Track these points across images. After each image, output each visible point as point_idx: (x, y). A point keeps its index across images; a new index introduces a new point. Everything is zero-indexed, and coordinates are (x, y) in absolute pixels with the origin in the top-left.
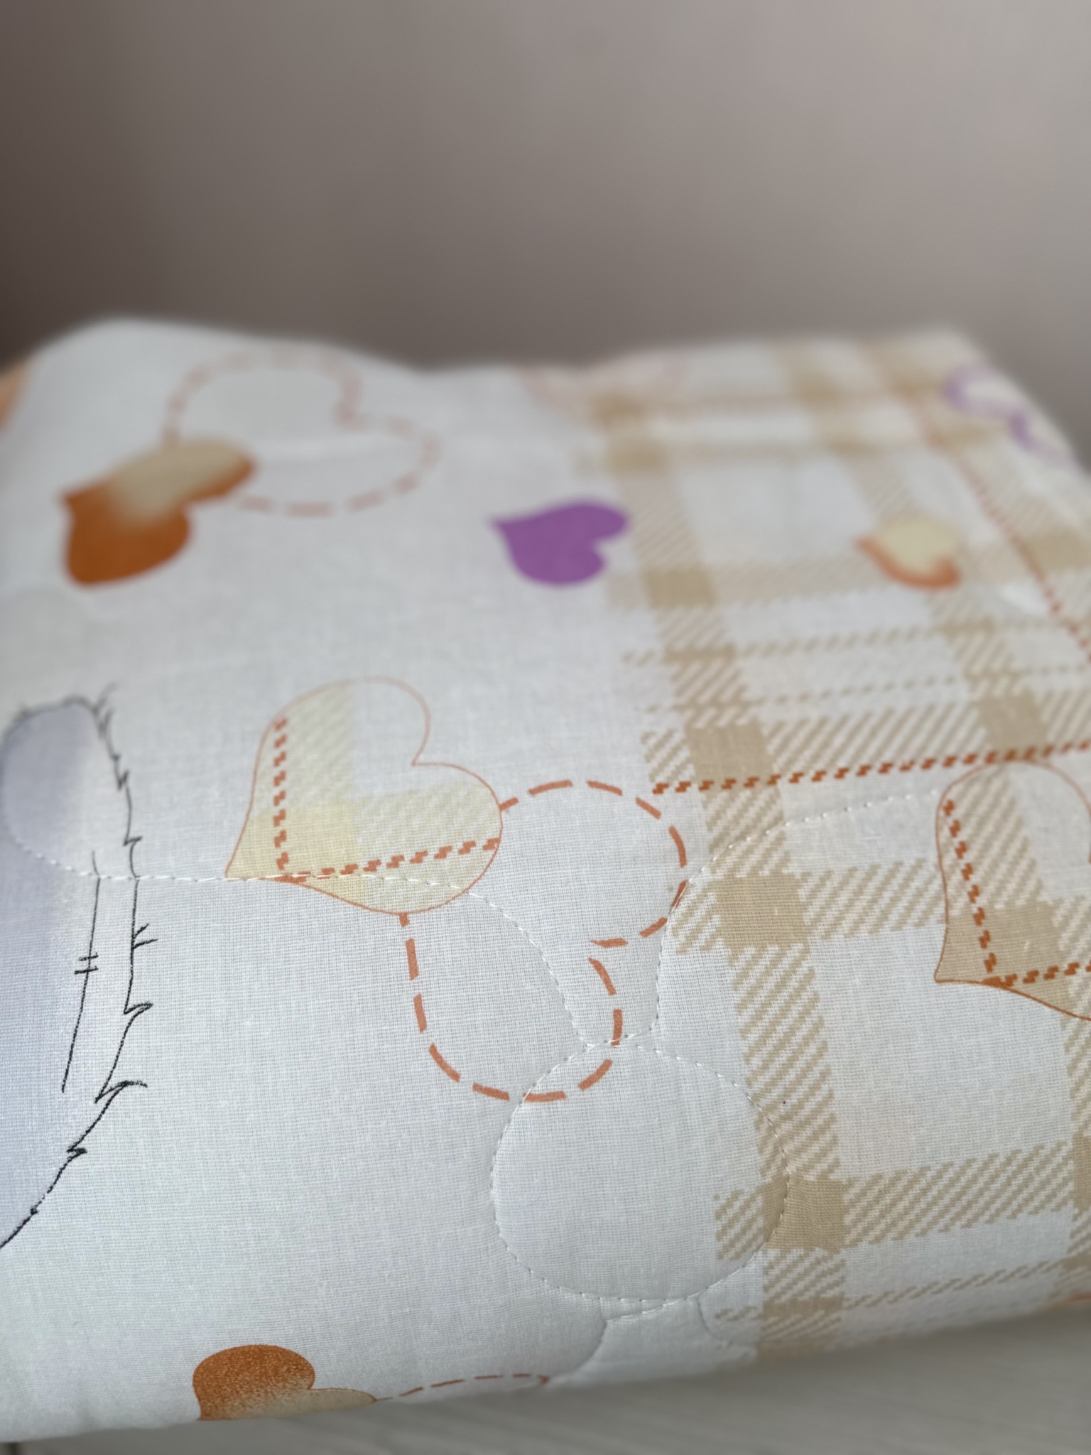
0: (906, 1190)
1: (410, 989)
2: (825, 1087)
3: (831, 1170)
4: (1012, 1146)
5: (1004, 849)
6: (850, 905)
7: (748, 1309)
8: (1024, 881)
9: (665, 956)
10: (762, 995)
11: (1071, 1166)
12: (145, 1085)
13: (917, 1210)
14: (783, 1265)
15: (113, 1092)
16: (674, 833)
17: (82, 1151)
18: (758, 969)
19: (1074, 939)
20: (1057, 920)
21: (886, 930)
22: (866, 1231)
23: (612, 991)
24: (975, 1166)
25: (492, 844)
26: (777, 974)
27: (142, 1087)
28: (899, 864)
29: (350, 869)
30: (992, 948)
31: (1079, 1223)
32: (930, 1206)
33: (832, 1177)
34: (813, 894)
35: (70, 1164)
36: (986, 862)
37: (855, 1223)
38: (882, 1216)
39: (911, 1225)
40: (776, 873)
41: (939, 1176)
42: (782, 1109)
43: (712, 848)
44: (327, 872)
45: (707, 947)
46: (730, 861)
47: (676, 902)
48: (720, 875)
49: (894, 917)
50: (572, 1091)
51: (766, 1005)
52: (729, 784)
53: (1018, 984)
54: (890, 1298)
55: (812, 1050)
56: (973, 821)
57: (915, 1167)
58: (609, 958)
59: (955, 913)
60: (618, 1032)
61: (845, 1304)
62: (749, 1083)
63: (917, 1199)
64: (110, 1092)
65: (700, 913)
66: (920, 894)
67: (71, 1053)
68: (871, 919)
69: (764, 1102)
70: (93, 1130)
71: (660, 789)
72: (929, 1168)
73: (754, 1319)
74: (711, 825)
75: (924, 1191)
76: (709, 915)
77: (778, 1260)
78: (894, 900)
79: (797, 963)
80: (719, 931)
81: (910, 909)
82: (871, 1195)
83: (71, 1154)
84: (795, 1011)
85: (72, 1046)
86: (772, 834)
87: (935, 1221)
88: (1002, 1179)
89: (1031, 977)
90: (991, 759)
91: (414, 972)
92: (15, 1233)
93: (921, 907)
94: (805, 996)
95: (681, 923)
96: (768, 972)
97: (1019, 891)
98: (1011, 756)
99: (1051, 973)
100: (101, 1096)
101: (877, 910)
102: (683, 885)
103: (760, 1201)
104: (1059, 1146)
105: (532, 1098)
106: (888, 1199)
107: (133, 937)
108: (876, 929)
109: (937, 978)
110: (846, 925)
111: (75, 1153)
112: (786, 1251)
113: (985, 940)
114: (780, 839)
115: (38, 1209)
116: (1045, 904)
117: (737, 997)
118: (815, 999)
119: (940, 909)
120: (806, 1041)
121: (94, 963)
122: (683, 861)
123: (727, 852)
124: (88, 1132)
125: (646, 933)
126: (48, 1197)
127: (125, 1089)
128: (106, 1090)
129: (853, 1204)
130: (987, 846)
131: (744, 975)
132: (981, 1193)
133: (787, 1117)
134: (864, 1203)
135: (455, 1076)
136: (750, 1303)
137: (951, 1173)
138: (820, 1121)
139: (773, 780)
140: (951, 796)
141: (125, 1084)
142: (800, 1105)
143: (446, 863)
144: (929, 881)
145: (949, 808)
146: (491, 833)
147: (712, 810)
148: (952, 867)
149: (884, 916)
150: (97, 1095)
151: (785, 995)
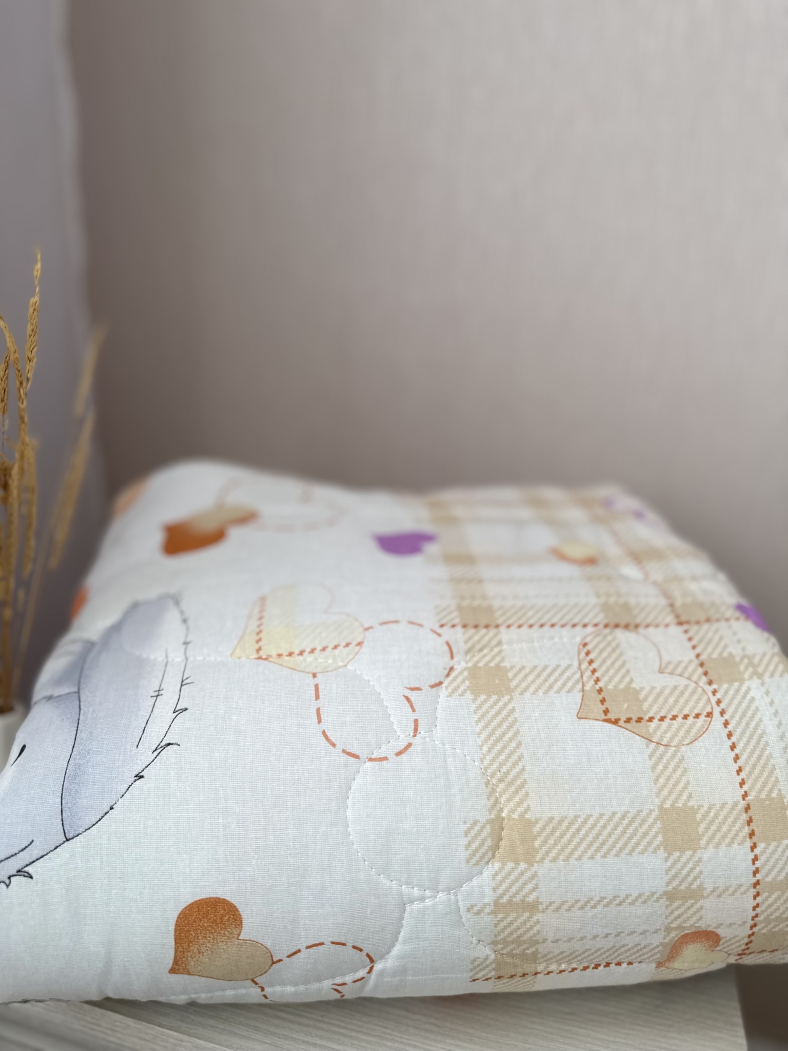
0: (568, 828)
1: (315, 705)
2: (521, 764)
3: (526, 812)
4: (624, 809)
5: (613, 664)
6: (533, 681)
7: (485, 905)
8: (623, 677)
9: (442, 699)
10: (489, 716)
11: (659, 825)
12: (179, 745)
13: (574, 843)
14: (503, 874)
15: (162, 748)
16: (448, 644)
17: (142, 777)
18: (486, 706)
19: (651, 706)
20: (642, 696)
21: (552, 693)
22: (547, 853)
23: (414, 710)
24: (605, 818)
25: (360, 644)
26: (497, 708)
27: (177, 746)
28: (558, 666)
29: (290, 654)
30: (606, 705)
31: (669, 864)
32: (583, 839)
33: (527, 816)
34: (516, 675)
35: (134, 783)
36: (604, 668)
37: (541, 847)
38: (555, 844)
39: (572, 853)
40: (498, 666)
41: (585, 822)
42: (499, 775)
43: (467, 652)
44: (280, 655)
45: (462, 695)
46: (475, 659)
47: (448, 675)
48: (470, 665)
49: (556, 688)
50: (391, 756)
51: (491, 721)
52: (476, 627)
53: (621, 723)
54: (566, 907)
55: (514, 744)
56: (597, 651)
57: (571, 814)
58: (413, 696)
59: (587, 688)
60: (416, 730)
61: (541, 908)
62: (482, 760)
63: (573, 836)
64: (161, 748)
65: (460, 679)
66: (569, 679)
67: (144, 730)
68: (544, 688)
69: (490, 771)
70: (149, 766)
71: (442, 626)
72: (579, 816)
73: (489, 914)
74: (466, 642)
75: (578, 830)
76: (463, 681)
77: (501, 869)
78: (556, 681)
79: (506, 704)
80: (468, 688)
81: (564, 685)
82: (549, 829)
83: (136, 778)
84: (505, 726)
85: (145, 728)
86: (496, 650)
87: (585, 852)
88: (620, 829)
89: (628, 720)
90: (606, 626)
91: (317, 697)
92: (100, 820)
93: (570, 684)
94: (510, 719)
95: (449, 684)
96: (491, 707)
97: (621, 681)
98: (617, 626)
99: (639, 720)
100: (156, 750)
101: (547, 684)
102: (451, 669)
103: (488, 829)
104: (651, 811)
105: (371, 760)
106: (558, 834)
107: (182, 681)
108: (546, 692)
109: (579, 716)
110: (531, 690)
111: (138, 778)
112: (504, 864)
113: (603, 701)
114: (500, 652)
115: (114, 807)
116: (635, 689)
117: (476, 717)
118: (516, 720)
119: (579, 686)
120: (511, 740)
121: (161, 693)
122: (452, 657)
123: (474, 656)
124: (146, 767)
125: (432, 687)
126: (121, 800)
127: (169, 747)
128: (159, 747)
129: (539, 833)
130: (604, 662)
131: (480, 707)
132: (609, 835)
133: (501, 780)
134: (544, 834)
135: (334, 745)
136: (486, 900)
137: (591, 821)
138: (518, 783)
139: (497, 626)
140: (587, 640)
141: (169, 744)
142: (508, 773)
143: (337, 651)
144: (574, 673)
145: (585, 645)
146: (359, 639)
147: (467, 636)
148: (586, 669)
149: (551, 687)
150: (154, 749)
151: (500, 718)
